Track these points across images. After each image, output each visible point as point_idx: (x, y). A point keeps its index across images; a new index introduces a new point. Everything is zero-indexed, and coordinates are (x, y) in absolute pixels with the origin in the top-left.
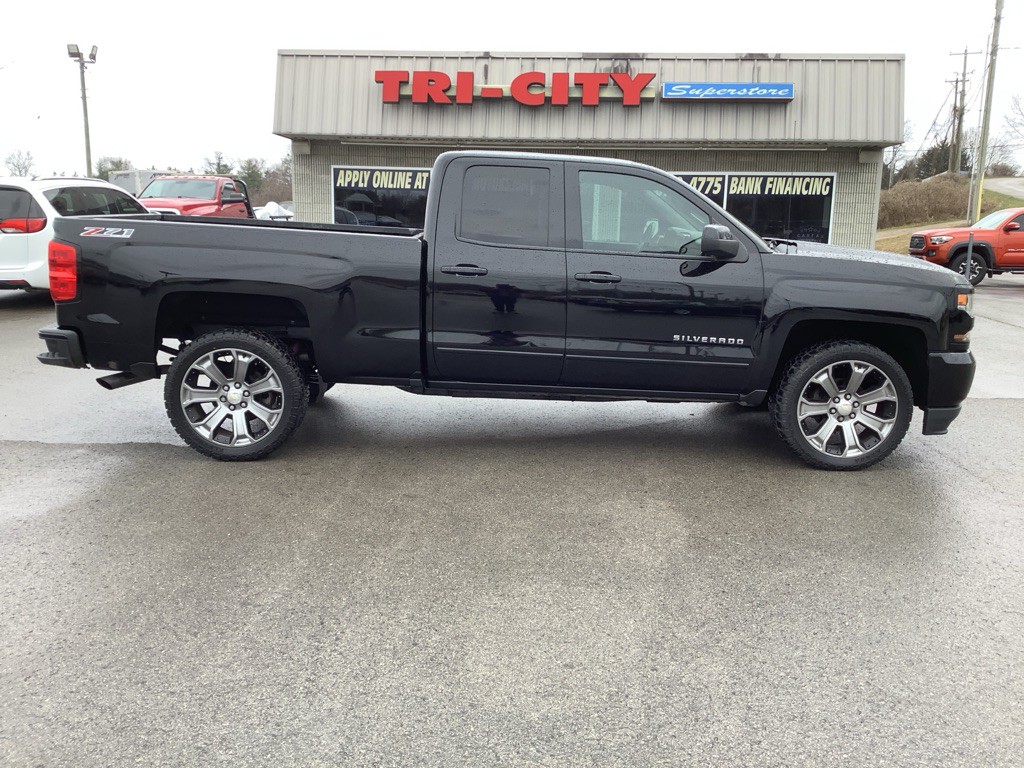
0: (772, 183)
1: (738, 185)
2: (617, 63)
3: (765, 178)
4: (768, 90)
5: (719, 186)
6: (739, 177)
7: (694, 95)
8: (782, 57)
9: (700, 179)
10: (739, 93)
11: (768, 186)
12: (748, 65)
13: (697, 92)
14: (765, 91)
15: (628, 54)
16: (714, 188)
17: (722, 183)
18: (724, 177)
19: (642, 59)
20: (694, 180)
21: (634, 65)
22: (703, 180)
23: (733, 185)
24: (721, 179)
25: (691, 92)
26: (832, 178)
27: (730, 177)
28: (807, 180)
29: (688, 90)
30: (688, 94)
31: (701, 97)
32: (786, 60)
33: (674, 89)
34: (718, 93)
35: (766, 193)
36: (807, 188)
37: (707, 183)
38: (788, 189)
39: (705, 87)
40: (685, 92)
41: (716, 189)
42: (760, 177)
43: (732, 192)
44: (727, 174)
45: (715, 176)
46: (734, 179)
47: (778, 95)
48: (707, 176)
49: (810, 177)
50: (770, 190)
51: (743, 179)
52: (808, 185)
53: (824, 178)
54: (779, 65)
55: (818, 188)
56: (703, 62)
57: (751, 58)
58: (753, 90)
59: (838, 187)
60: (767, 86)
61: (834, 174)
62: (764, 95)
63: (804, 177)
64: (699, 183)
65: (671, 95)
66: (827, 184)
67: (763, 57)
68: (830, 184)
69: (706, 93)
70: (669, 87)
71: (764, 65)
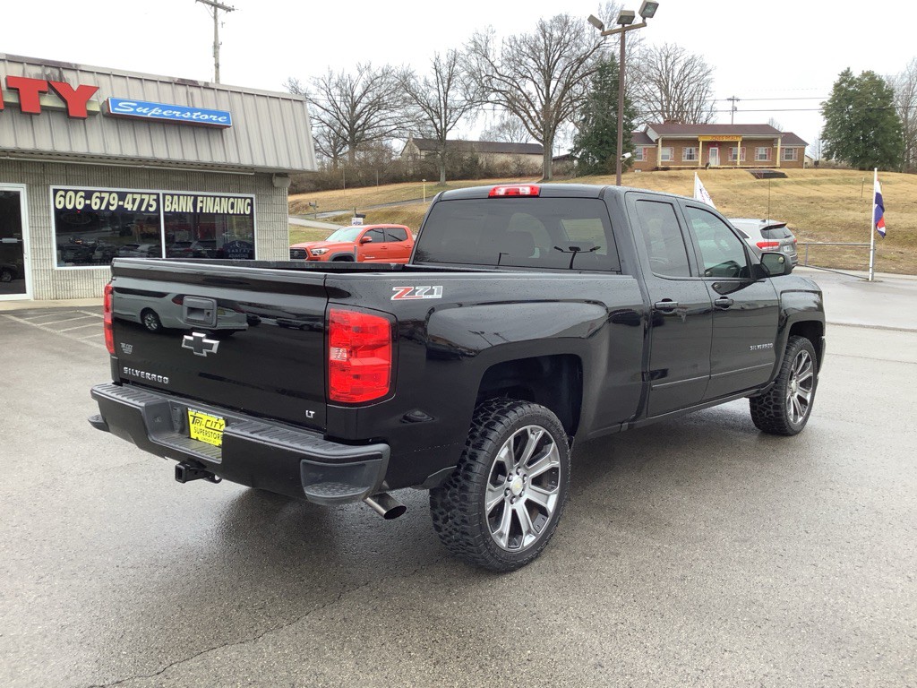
0: (202, 202)
1: (172, 203)
2: (48, 71)
3: (196, 197)
4: (209, 115)
5: (154, 204)
6: (172, 195)
7: (142, 113)
8: (210, 86)
9: (135, 196)
10: (183, 115)
11: (199, 205)
12: (182, 90)
13: (145, 111)
14: (207, 117)
15: (59, 63)
16: (149, 205)
17: (157, 201)
18: (158, 195)
19: (75, 70)
20: (129, 197)
21: (68, 75)
22: (138, 197)
23: (167, 203)
24: (155, 197)
25: (138, 110)
26: (252, 199)
27: (164, 195)
28: (232, 200)
29: (135, 108)
30: (135, 112)
31: (149, 116)
32: (213, 89)
33: (120, 104)
34: (165, 113)
35: (198, 211)
36: (232, 208)
37: (142, 201)
38: (217, 208)
39: (151, 106)
40: (132, 110)
41: (151, 206)
42: (191, 196)
43: (167, 210)
44: (161, 192)
45: (150, 194)
46: (168, 197)
47: (218, 121)
48: (141, 194)
49: (234, 198)
50: (201, 208)
51: (176, 198)
52: (233, 204)
53: (245, 198)
54: (209, 93)
55: (241, 207)
56: (138, 81)
57: (182, 83)
58: (196, 114)
59: (258, 207)
60: (209, 112)
61: (253, 196)
62: (206, 120)
63: (229, 198)
64: (134, 200)
65: (118, 110)
66: (248, 204)
67: (194, 84)
68: (251, 205)
69: (153, 112)
70: (116, 102)
71: (195, 91)
